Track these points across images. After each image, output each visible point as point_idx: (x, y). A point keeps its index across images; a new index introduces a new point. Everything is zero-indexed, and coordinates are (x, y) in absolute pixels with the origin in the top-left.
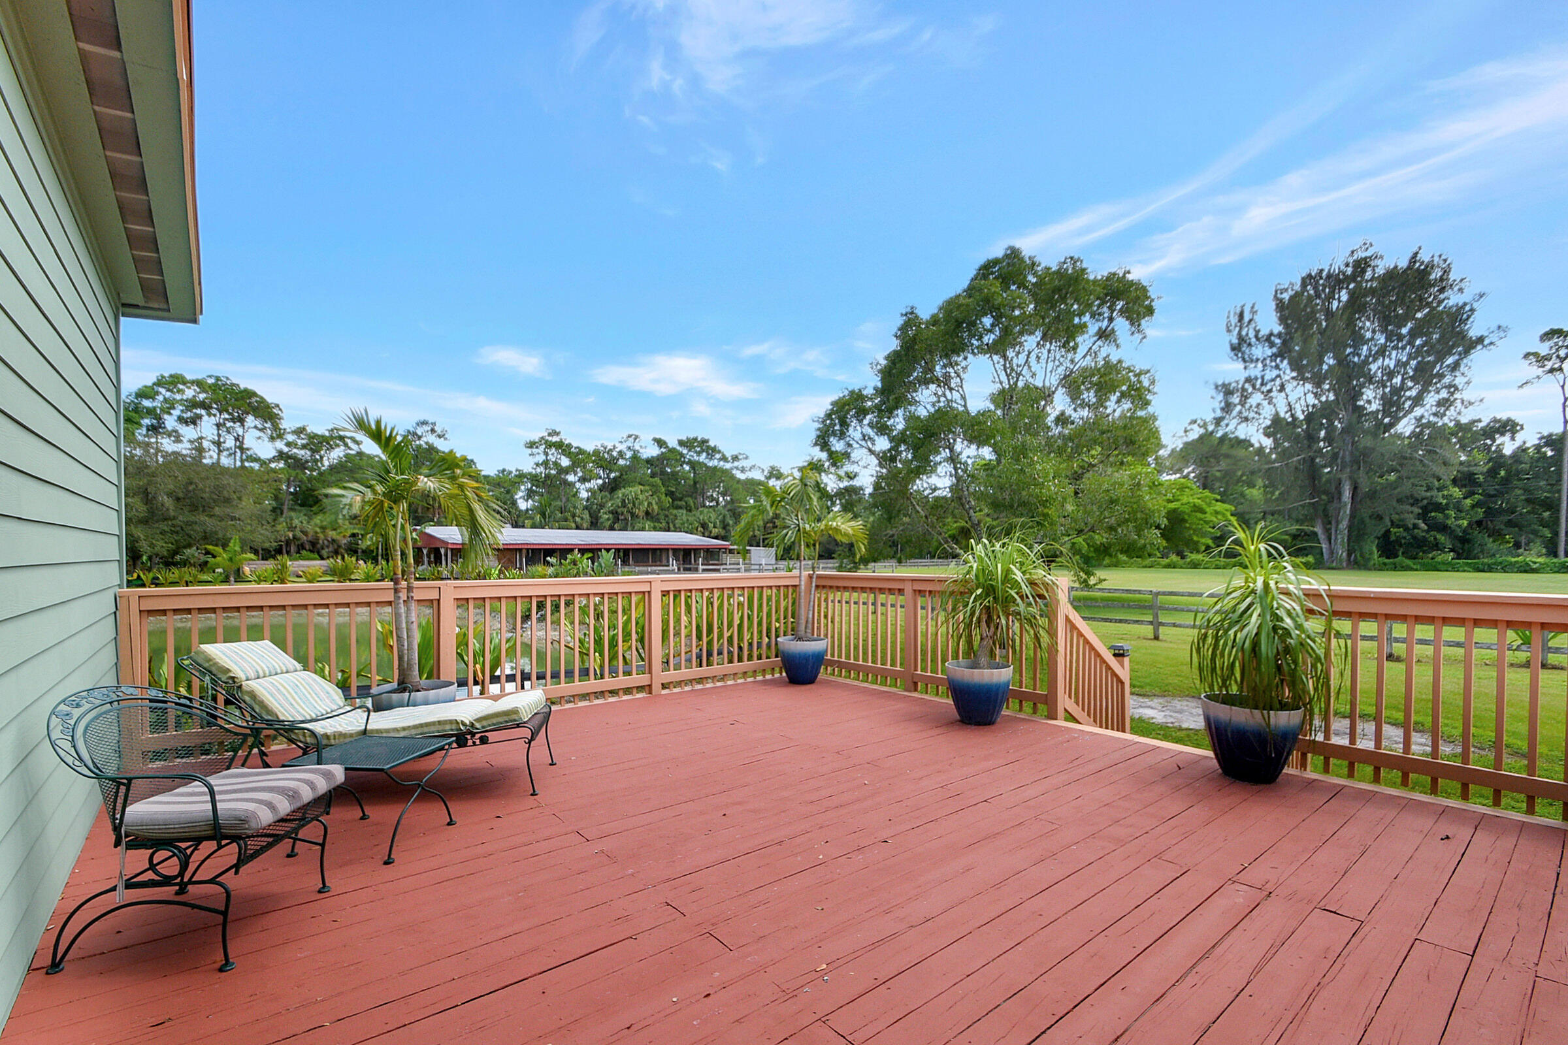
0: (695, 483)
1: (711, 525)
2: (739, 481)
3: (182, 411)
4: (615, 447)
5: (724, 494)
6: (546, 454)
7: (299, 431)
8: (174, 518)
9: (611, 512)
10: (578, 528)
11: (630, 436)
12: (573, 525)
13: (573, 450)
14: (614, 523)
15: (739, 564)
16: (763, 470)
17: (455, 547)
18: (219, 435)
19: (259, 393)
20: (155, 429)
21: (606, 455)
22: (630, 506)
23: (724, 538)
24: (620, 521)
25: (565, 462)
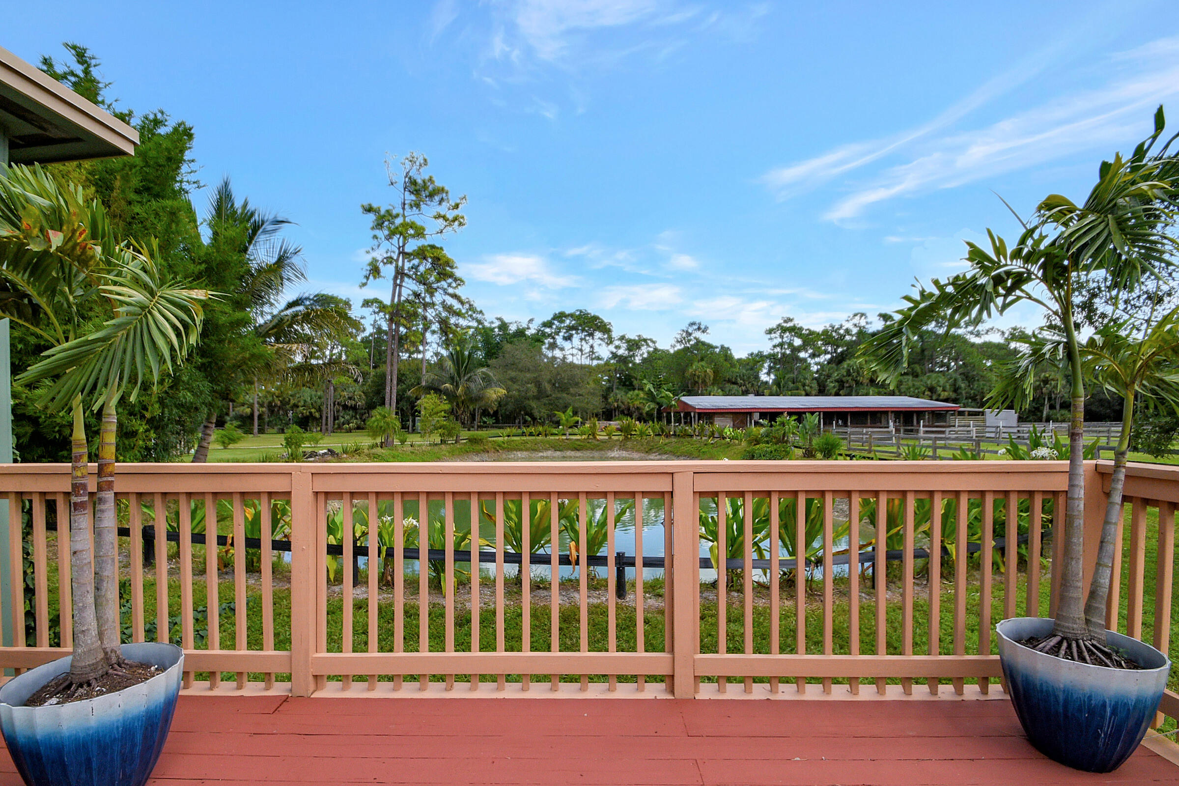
0: (923, 351)
1: (939, 389)
2: (973, 345)
3: (565, 333)
4: (841, 326)
5: (956, 360)
6: (782, 337)
7: (622, 338)
8: (551, 395)
9: (837, 381)
10: (807, 395)
11: (855, 315)
12: (803, 393)
13: (804, 332)
14: (839, 390)
15: (969, 426)
16: (1003, 333)
17: (700, 411)
18: (582, 346)
19: (601, 317)
20: (553, 346)
21: (834, 334)
22: (855, 374)
23: (955, 401)
24: (843, 388)
25: (798, 342)
